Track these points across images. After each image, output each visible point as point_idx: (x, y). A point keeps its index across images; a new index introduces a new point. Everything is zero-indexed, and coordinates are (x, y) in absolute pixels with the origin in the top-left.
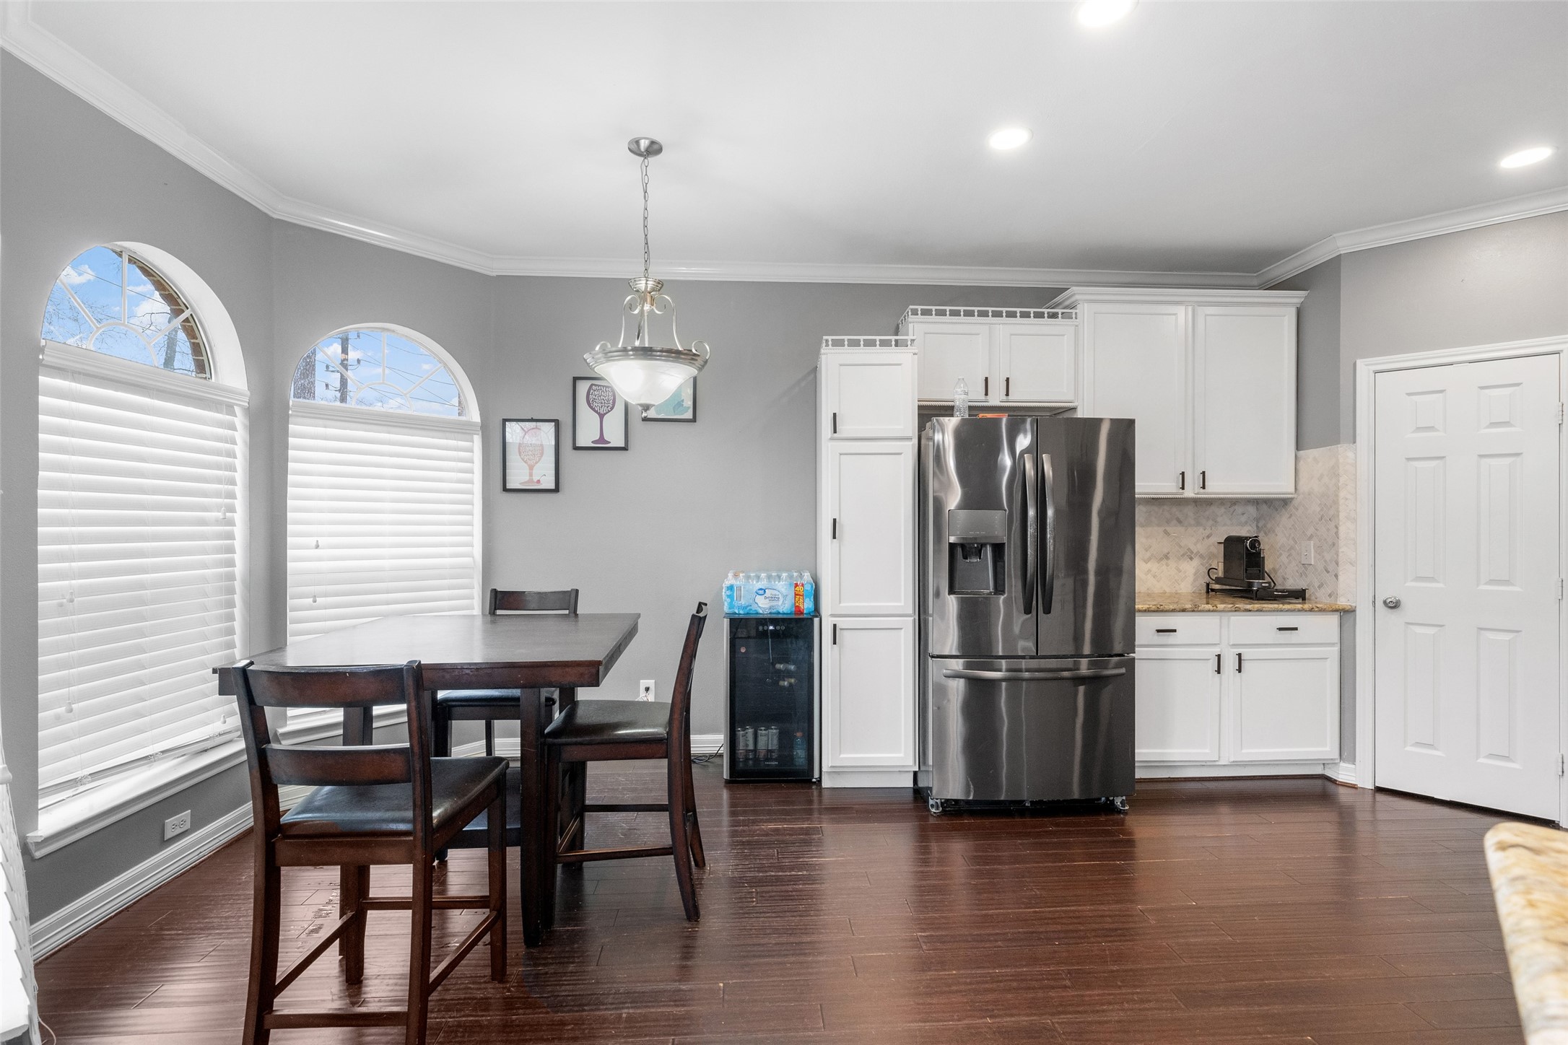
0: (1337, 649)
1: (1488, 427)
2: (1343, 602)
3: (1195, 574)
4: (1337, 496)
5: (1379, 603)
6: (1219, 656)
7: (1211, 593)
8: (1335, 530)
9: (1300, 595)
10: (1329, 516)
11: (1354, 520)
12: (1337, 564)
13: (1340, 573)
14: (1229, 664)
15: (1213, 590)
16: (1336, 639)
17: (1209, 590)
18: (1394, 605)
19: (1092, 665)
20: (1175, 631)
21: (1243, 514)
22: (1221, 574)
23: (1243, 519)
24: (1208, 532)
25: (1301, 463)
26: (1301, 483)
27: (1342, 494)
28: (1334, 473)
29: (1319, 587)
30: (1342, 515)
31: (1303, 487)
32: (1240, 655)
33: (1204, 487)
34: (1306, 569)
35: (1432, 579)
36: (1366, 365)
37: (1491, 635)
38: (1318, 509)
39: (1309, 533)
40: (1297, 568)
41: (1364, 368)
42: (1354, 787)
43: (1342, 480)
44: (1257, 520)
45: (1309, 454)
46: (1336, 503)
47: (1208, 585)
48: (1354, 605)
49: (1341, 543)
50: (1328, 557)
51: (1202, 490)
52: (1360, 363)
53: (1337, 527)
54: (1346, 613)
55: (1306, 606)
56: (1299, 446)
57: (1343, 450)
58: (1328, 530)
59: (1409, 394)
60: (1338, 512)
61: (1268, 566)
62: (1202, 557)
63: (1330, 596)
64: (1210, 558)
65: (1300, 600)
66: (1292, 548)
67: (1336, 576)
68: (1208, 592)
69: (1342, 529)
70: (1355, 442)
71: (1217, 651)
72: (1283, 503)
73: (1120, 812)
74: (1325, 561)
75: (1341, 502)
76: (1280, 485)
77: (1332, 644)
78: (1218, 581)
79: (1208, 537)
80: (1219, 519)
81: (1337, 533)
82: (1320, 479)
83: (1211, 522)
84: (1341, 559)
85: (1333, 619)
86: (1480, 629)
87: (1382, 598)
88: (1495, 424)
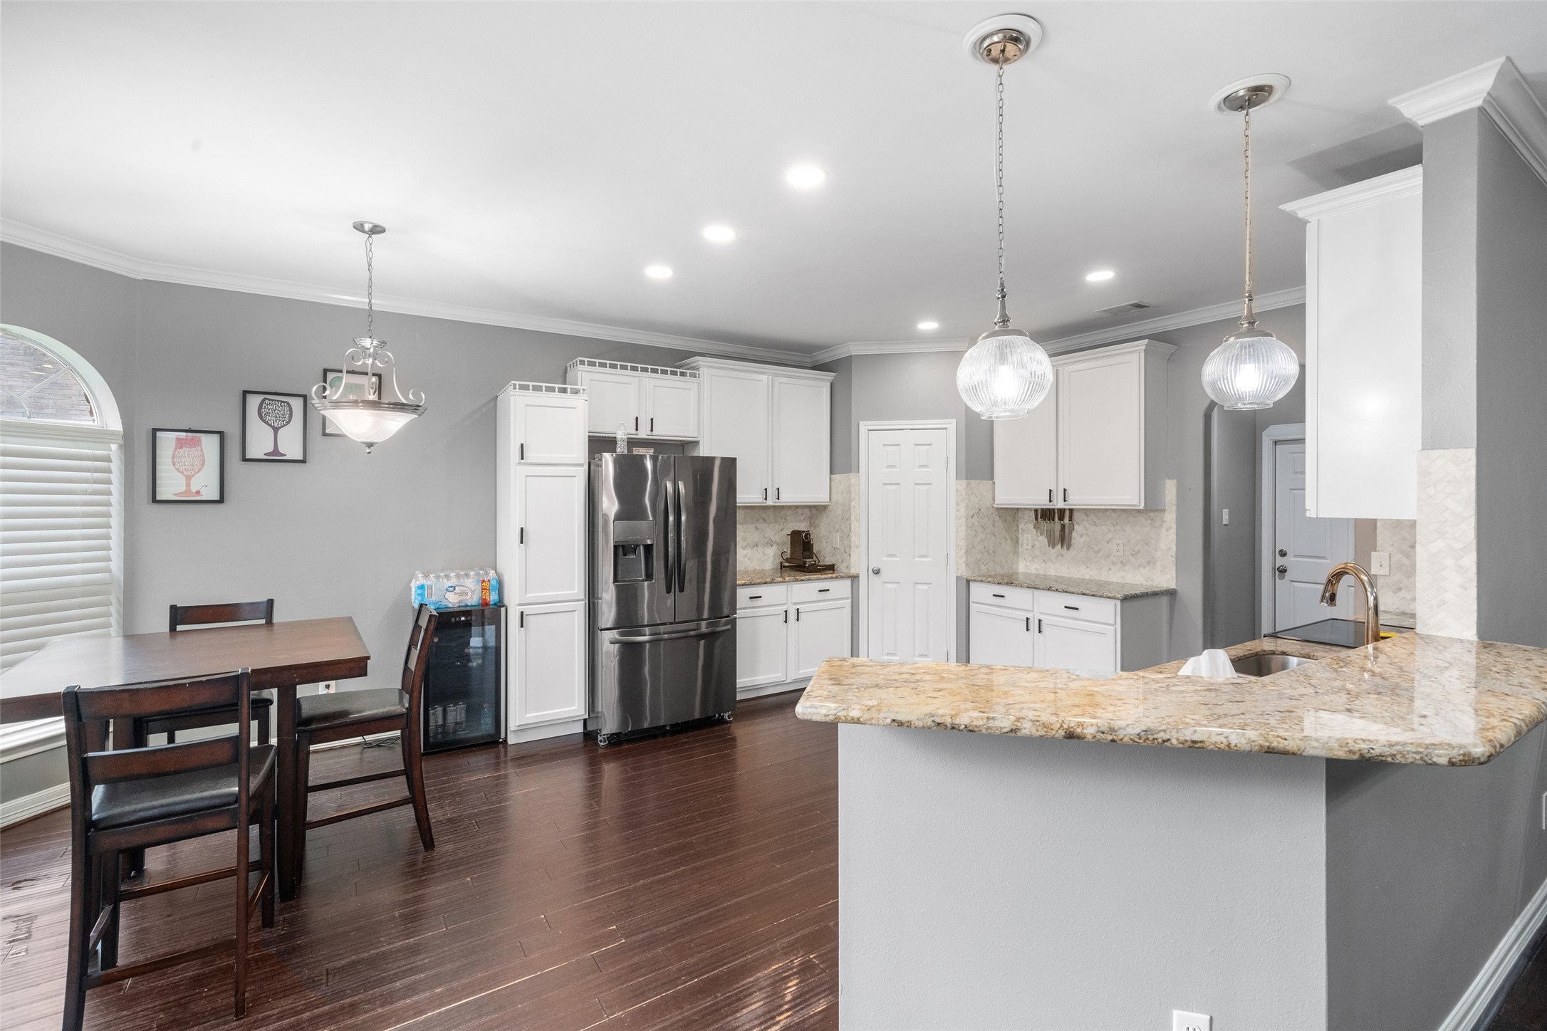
0: (850, 600)
1: (918, 468)
2: (853, 571)
3: (774, 556)
4: (850, 505)
5: (870, 571)
6: (786, 611)
7: (784, 569)
8: (849, 526)
9: (831, 568)
10: (846, 519)
11: (858, 521)
12: (850, 548)
13: (852, 553)
14: (792, 616)
15: (784, 567)
16: (850, 595)
17: (782, 567)
18: (877, 572)
19: (709, 625)
20: (761, 597)
21: (802, 514)
22: (789, 556)
23: (802, 518)
24: (781, 527)
25: (833, 483)
26: (832, 497)
27: (853, 504)
28: (849, 491)
29: (842, 562)
30: (853, 517)
31: (834, 499)
32: (798, 609)
33: (778, 499)
34: (835, 551)
35: (893, 556)
37: (920, 587)
38: (841, 513)
39: (837, 528)
40: (831, 550)
41: (864, 426)
43: (853, 495)
44: (810, 518)
45: (837, 477)
46: (849, 509)
47: (781, 563)
48: (858, 573)
49: (852, 534)
50: (846, 543)
51: (777, 501)
52: (860, 423)
54: (854, 578)
55: (834, 575)
56: (832, 472)
57: (852, 475)
58: (846, 526)
59: (884, 445)
60: (850, 515)
61: (815, 550)
62: (778, 544)
63: (847, 568)
64: (783, 545)
65: (831, 572)
66: (828, 537)
67: (850, 555)
68: (781, 568)
69: (852, 526)
70: (859, 472)
71: (785, 608)
72: (825, 507)
73: (728, 722)
74: (844, 546)
75: (852, 509)
76: (821, 497)
77: (847, 598)
78: (787, 560)
79: (782, 530)
80: (788, 518)
81: (850, 528)
82: (842, 493)
83: (783, 520)
84: (852, 544)
85: (848, 582)
86: (915, 583)
87: (872, 568)
88: (921, 466)
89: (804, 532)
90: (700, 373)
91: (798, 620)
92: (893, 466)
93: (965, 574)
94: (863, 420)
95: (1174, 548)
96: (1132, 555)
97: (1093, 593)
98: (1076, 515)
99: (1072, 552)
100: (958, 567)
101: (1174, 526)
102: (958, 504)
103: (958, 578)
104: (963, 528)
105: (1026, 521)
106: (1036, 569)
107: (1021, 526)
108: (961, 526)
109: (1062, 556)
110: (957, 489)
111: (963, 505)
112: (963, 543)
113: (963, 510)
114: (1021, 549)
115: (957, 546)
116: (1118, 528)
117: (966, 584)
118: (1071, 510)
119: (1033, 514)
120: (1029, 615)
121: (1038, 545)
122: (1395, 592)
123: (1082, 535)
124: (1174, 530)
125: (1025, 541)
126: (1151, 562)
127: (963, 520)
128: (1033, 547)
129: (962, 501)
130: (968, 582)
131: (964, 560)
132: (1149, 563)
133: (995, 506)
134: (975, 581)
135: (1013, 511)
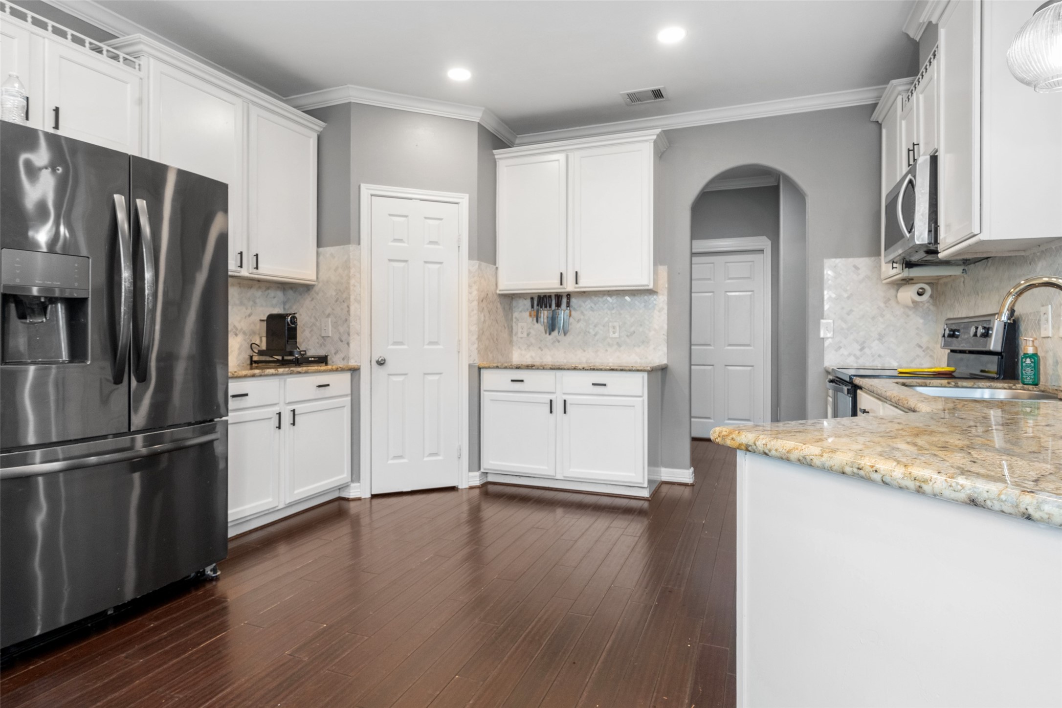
0: (349, 398)
1: (428, 244)
2: (353, 363)
3: (239, 349)
4: (348, 283)
5: (374, 363)
6: (279, 414)
7: (254, 365)
8: (347, 309)
9: (323, 360)
10: (343, 298)
11: (359, 302)
12: (349, 334)
13: (351, 341)
14: (287, 419)
15: (256, 362)
16: (349, 392)
17: (252, 362)
18: (381, 363)
20: (247, 395)
21: (274, 297)
22: (264, 347)
23: (275, 301)
24: (249, 311)
25: (321, 258)
26: (321, 274)
27: (352, 282)
28: (347, 266)
29: (335, 354)
30: (352, 298)
31: (323, 277)
32: (294, 411)
33: (257, 268)
34: (325, 340)
35: (401, 343)
36: (367, 189)
37: (430, 378)
38: (334, 294)
39: (327, 312)
40: (317, 340)
41: (366, 190)
42: (359, 499)
43: (352, 271)
44: (284, 303)
45: (327, 251)
46: (348, 288)
47: (251, 357)
48: (359, 364)
49: (352, 318)
50: (342, 330)
51: (255, 271)
52: (362, 186)
53: (348, 307)
54: (355, 371)
55: (329, 367)
56: (319, 245)
57: (352, 247)
58: (342, 309)
59: (390, 215)
60: (349, 295)
61: (300, 338)
62: (244, 333)
63: (343, 359)
64: (250, 335)
65: (324, 364)
66: (314, 324)
67: (348, 344)
68: (251, 364)
69: (352, 308)
70: (359, 244)
71: (277, 409)
72: (313, 286)
73: (212, 579)
74: (340, 333)
75: (352, 288)
76: (304, 272)
77: (346, 395)
78: (261, 353)
79: (250, 315)
80: (258, 301)
81: (348, 311)
82: (336, 269)
83: (251, 303)
84: (352, 331)
85: (347, 376)
86: (425, 374)
87: (375, 358)
88: (431, 243)
89: (290, 315)
90: (141, 63)
91: (294, 424)
92: (401, 241)
93: (478, 362)
94: (363, 183)
95: (666, 326)
96: (628, 336)
97: (621, 368)
98: (574, 301)
99: (569, 338)
100: (468, 355)
101: (666, 307)
102: (470, 286)
103: (470, 366)
104: (475, 312)
105: (520, 310)
106: (532, 357)
107: (516, 315)
108: (473, 310)
109: (559, 342)
110: (469, 270)
111: (475, 287)
112: (475, 328)
113: (475, 293)
114: (515, 338)
115: (470, 331)
116: (614, 312)
117: (477, 372)
118: (569, 295)
119: (528, 303)
120: (552, 397)
121: (533, 332)
122: (836, 350)
123: (579, 321)
124: (665, 311)
125: (520, 330)
126: (645, 342)
127: (475, 303)
128: (528, 335)
129: (475, 283)
130: (480, 369)
131: (476, 346)
132: (643, 342)
133: (498, 292)
134: (487, 368)
135: (510, 298)
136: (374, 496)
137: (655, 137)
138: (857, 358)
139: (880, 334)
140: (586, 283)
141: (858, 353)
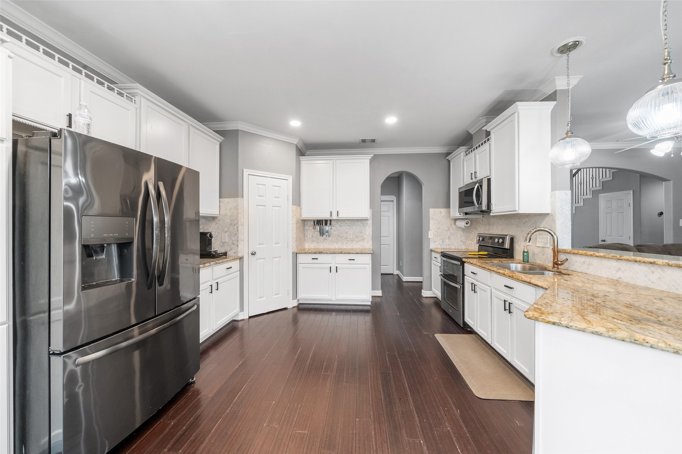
0: (239, 272)
1: (274, 198)
2: (240, 255)
4: (238, 216)
5: (250, 254)
6: (211, 286)
8: (237, 229)
10: (235, 224)
11: (243, 225)
12: (238, 241)
13: (239, 245)
14: (214, 288)
16: (238, 269)
18: (253, 254)
25: (222, 203)
26: (221, 211)
27: (240, 216)
28: (237, 208)
29: (230, 250)
30: (239, 223)
31: (223, 213)
32: (217, 283)
34: (224, 244)
35: (262, 243)
36: (246, 171)
37: (275, 259)
38: (229, 221)
39: (225, 230)
40: (219, 244)
41: (246, 172)
42: (243, 320)
43: (239, 211)
45: (225, 200)
46: (237, 219)
48: (243, 255)
49: (239, 233)
50: (234, 239)
52: (244, 170)
53: (237, 228)
54: (241, 259)
55: (233, 258)
56: (220, 197)
57: (239, 199)
58: (234, 229)
59: (257, 184)
60: (238, 222)
63: (235, 253)
65: (225, 257)
66: (217, 236)
67: (237, 246)
69: (239, 228)
70: (243, 198)
71: (210, 283)
73: (192, 383)
74: (232, 240)
75: (239, 218)
76: (213, 211)
77: (237, 271)
81: (238, 230)
82: (230, 210)
84: (240, 239)
85: (238, 262)
86: (273, 258)
87: (250, 252)
88: (276, 197)
89: (209, 233)
90: (136, 100)
91: (217, 289)
92: (262, 196)
93: (296, 251)
94: (246, 168)
95: (371, 233)
96: (356, 237)
97: (361, 252)
98: (332, 222)
99: (330, 238)
100: (292, 248)
101: (371, 226)
102: (293, 217)
103: (293, 253)
104: (295, 228)
105: (308, 226)
106: (314, 246)
107: (306, 228)
108: (294, 228)
109: (326, 240)
110: (292, 210)
111: (295, 217)
112: (295, 236)
113: (295, 220)
114: (306, 238)
115: (293, 237)
116: (350, 227)
117: (295, 255)
118: (331, 220)
119: (312, 223)
120: (331, 265)
121: (314, 236)
122: (434, 243)
123: (335, 231)
124: (371, 227)
125: (308, 235)
126: (363, 240)
127: (295, 224)
128: (312, 237)
129: (295, 215)
130: (296, 254)
131: (295, 243)
132: (362, 240)
133: (301, 219)
134: (299, 253)
135: (304, 221)
136: (250, 317)
137: (370, 158)
138: (441, 245)
139: (449, 237)
140: (341, 216)
141: (442, 244)
